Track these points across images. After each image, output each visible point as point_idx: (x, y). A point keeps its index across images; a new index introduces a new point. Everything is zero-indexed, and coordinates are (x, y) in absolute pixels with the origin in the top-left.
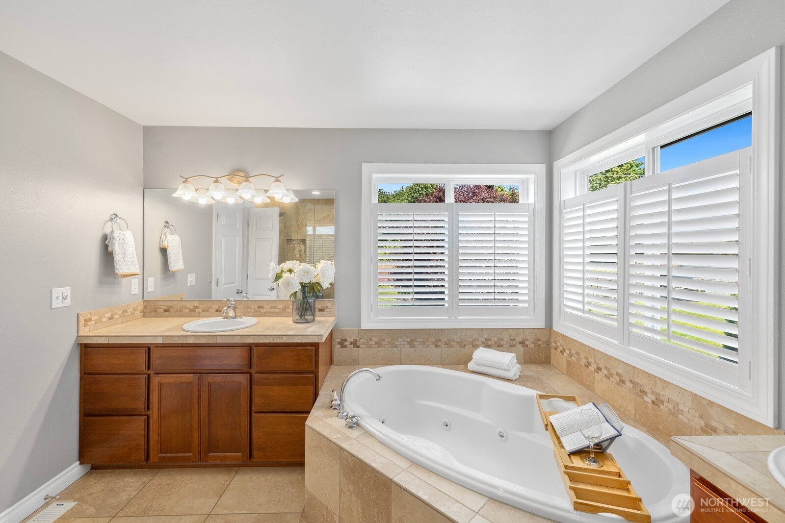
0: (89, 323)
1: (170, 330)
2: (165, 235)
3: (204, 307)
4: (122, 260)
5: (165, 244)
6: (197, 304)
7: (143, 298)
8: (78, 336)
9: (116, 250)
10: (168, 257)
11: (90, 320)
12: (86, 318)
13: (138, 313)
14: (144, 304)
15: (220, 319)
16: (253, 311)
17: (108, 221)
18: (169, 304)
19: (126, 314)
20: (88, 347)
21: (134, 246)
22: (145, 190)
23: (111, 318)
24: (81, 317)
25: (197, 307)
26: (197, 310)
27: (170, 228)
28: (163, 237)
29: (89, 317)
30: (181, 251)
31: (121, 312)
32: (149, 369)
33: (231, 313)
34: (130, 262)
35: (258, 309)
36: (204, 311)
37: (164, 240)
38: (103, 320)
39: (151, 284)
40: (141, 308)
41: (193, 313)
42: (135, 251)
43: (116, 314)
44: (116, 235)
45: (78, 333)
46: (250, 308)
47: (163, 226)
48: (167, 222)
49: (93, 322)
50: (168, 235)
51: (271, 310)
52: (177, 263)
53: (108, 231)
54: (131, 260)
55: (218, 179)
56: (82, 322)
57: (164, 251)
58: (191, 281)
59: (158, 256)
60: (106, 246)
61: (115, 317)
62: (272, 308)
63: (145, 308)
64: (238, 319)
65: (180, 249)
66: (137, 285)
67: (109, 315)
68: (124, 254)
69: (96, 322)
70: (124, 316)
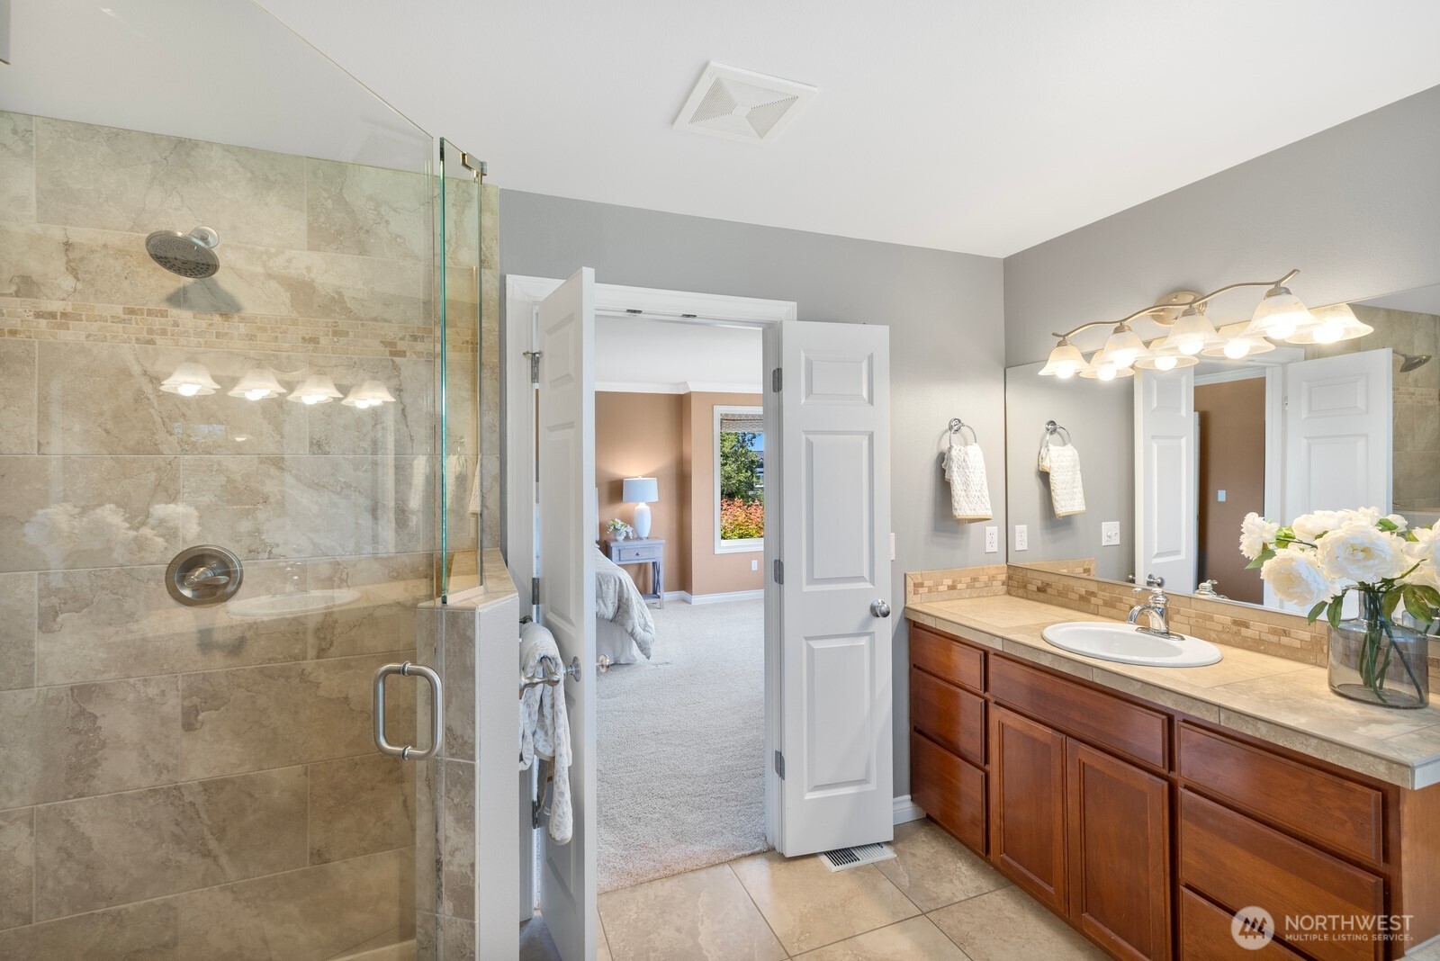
0: (921, 590)
1: (1020, 629)
2: (1047, 446)
3: (1107, 595)
4: (963, 493)
5: (1046, 465)
6: (1093, 587)
7: (1007, 561)
8: (905, 607)
9: (954, 478)
10: (1052, 488)
11: (921, 585)
12: (916, 581)
13: (998, 586)
14: (1008, 572)
15: (1130, 629)
16: (1220, 628)
17: (946, 432)
18: (1046, 578)
19: (977, 585)
20: (918, 627)
21: (984, 471)
22: (1008, 370)
23: (952, 588)
24: (908, 578)
25: (1093, 594)
26: (1093, 600)
27: (1059, 433)
28: (1043, 451)
29: (920, 580)
30: (1079, 476)
31: (968, 580)
32: (986, 689)
33: (1157, 622)
34: (976, 498)
35: (1235, 628)
36: (1106, 604)
37: (1044, 455)
38: (941, 588)
39: (1022, 537)
40: (1003, 577)
41: (1083, 602)
42: (985, 479)
43: (960, 582)
44: (954, 453)
45: (905, 603)
46: (1211, 619)
47: (1045, 430)
48: (1052, 423)
49: (926, 590)
50: (1051, 447)
51: (1274, 639)
52: (1069, 500)
53: (945, 447)
54: (979, 494)
55: (1125, 323)
56: (910, 588)
57: (1044, 476)
58: (1109, 537)
59: (1035, 485)
60: (943, 471)
61: (959, 586)
62: (1274, 632)
63: (1010, 578)
64: (1174, 642)
65: (1079, 472)
66: (995, 537)
67: (948, 582)
68: (966, 484)
69: (930, 591)
70: (973, 587)
